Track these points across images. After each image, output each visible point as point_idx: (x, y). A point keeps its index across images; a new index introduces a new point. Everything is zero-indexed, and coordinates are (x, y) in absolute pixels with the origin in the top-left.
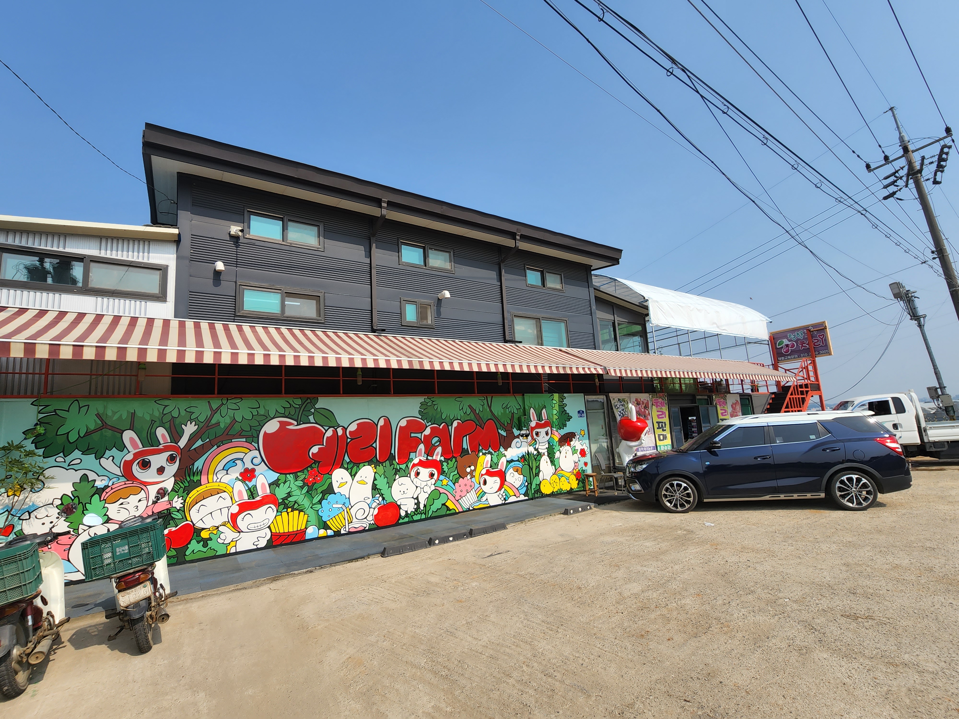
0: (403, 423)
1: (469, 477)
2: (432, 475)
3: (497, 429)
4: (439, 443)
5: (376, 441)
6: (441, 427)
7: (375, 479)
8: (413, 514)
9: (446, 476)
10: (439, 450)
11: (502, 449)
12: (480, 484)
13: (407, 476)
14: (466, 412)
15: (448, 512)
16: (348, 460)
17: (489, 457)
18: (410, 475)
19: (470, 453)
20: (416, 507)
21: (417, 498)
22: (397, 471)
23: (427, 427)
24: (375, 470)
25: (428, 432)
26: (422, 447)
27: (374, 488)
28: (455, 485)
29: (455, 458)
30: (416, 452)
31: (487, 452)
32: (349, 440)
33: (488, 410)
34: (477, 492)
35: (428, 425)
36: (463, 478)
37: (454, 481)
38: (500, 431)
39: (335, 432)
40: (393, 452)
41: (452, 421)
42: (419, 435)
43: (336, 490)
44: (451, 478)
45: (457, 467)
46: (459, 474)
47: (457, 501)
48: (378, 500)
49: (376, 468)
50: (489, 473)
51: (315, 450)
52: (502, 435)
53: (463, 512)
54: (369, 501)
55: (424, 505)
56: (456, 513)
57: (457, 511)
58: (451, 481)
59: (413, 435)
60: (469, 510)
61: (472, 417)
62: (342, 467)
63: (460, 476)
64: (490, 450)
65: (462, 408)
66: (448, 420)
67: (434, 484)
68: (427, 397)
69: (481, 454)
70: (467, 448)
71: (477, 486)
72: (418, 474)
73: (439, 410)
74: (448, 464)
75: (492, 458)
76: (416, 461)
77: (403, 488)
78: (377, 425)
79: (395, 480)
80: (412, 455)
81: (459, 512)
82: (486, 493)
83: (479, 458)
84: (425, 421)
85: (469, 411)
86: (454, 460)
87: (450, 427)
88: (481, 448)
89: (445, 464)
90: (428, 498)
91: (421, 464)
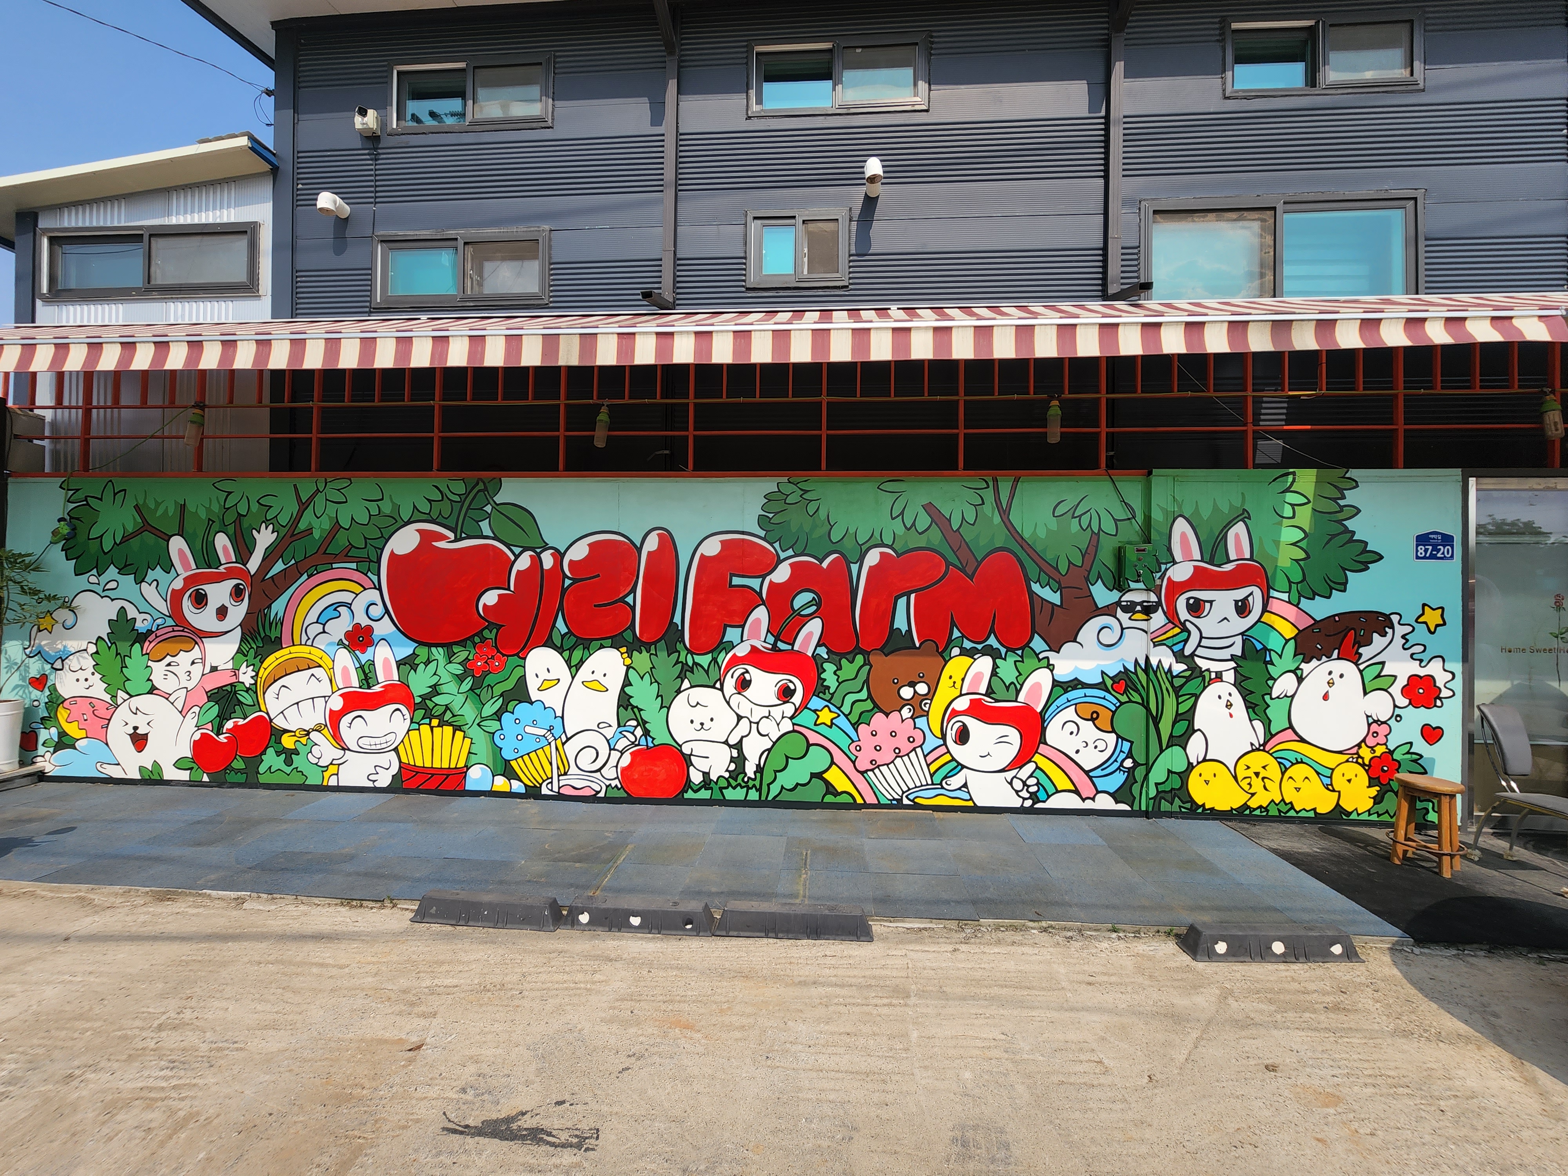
0: (712, 548)
1: (906, 712)
2: (785, 694)
3: (1028, 581)
4: (814, 608)
5: (633, 591)
6: (825, 565)
7: (627, 683)
8: (722, 783)
9: (829, 701)
10: (815, 627)
11: (1038, 643)
12: (944, 737)
13: (713, 687)
14: (914, 524)
15: (829, 799)
16: (564, 630)
17: (984, 664)
18: (722, 685)
19: (917, 645)
20: (732, 767)
21: (739, 746)
22: (685, 671)
23: (780, 561)
24: (628, 662)
25: (782, 574)
26: (761, 614)
27: (624, 702)
28: (856, 731)
29: (866, 653)
30: (743, 627)
31: (980, 647)
32: (568, 582)
33: (997, 519)
34: (930, 759)
35: (783, 555)
36: (887, 715)
37: (854, 718)
38: (1036, 587)
39: (537, 561)
40: (677, 619)
41: (864, 548)
42: (755, 583)
43: (534, 695)
44: (846, 709)
45: (867, 681)
46: (873, 701)
47: (863, 773)
48: (633, 733)
49: (630, 657)
50: (977, 710)
51: (490, 598)
52: (1043, 599)
53: (879, 806)
54: (609, 733)
55: (758, 766)
56: (854, 806)
57: (859, 801)
58: (846, 716)
59: (736, 581)
60: (898, 804)
61: (935, 537)
62: (548, 643)
63: (876, 705)
64: (992, 641)
65: (902, 513)
66: (848, 544)
67: (791, 718)
68: (785, 479)
69: (956, 651)
70: (910, 630)
71: (932, 742)
72: (743, 684)
73: (822, 514)
74: (840, 668)
75: (995, 667)
76: (742, 651)
77: (700, 714)
78: (639, 550)
79: (679, 692)
80: (732, 634)
81: (866, 806)
82: (963, 767)
83: (946, 662)
84: (777, 545)
85: (924, 521)
86: (860, 659)
87: (854, 568)
88: (956, 634)
89: (830, 668)
90: (769, 750)
91: (756, 658)
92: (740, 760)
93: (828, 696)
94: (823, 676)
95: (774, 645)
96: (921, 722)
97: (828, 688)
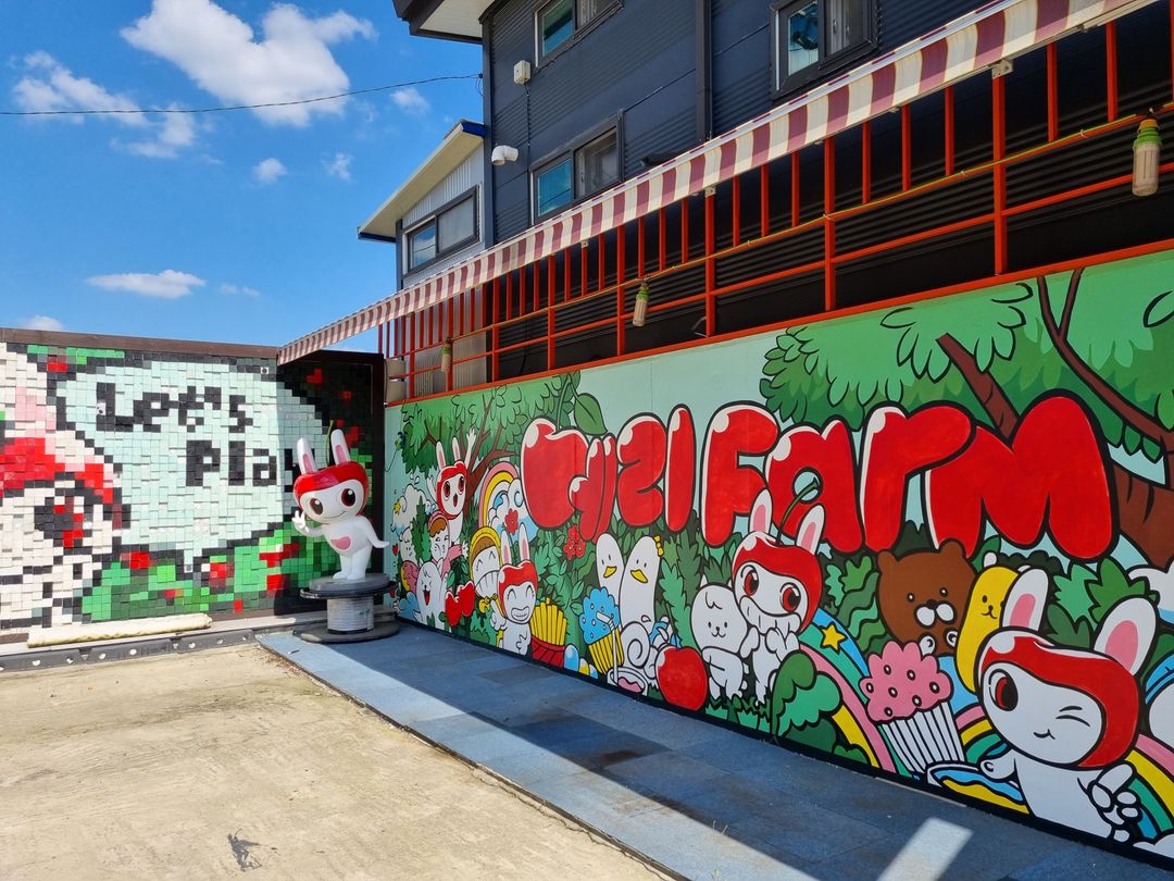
0: (721, 424)
2: (790, 601)
3: (1103, 443)
4: (815, 492)
5: (663, 475)
6: (825, 435)
7: (661, 576)
8: (737, 704)
9: (835, 617)
10: (816, 516)
11: (1126, 553)
12: (979, 692)
13: (726, 586)
14: (926, 369)
15: (840, 751)
16: (619, 517)
18: (733, 584)
20: (745, 686)
21: (748, 661)
22: (704, 564)
23: (781, 434)
24: (661, 552)
25: (782, 450)
26: (764, 499)
27: (659, 594)
28: (867, 662)
29: (874, 556)
30: (749, 515)
32: (620, 467)
33: (1047, 345)
34: (962, 722)
35: (783, 426)
37: (864, 644)
38: (1117, 454)
39: (601, 447)
40: (696, 507)
41: (867, 409)
42: (757, 462)
43: (603, 582)
44: (854, 630)
46: (884, 623)
47: (877, 724)
48: (665, 630)
49: (662, 547)
50: (1024, 655)
51: (575, 485)
52: (1132, 475)
53: (896, 777)
54: (649, 626)
55: (768, 689)
56: (865, 768)
57: (874, 763)
58: (855, 640)
59: (744, 460)
60: (919, 781)
62: (609, 531)
64: (1046, 545)
66: (850, 406)
67: (797, 634)
68: (783, 332)
70: (925, 525)
71: (962, 698)
72: (752, 586)
73: (821, 371)
74: (845, 574)
75: (1053, 589)
76: (749, 544)
77: (717, 618)
78: (667, 430)
80: (740, 524)
81: (880, 772)
82: (1011, 746)
84: (777, 414)
86: (867, 562)
87: (857, 436)
88: (990, 531)
89: (834, 571)
90: (777, 671)
91: (762, 554)
92: (750, 678)
93: (833, 610)
94: (827, 582)
95: (778, 539)
96: (946, 663)
97: (833, 598)
